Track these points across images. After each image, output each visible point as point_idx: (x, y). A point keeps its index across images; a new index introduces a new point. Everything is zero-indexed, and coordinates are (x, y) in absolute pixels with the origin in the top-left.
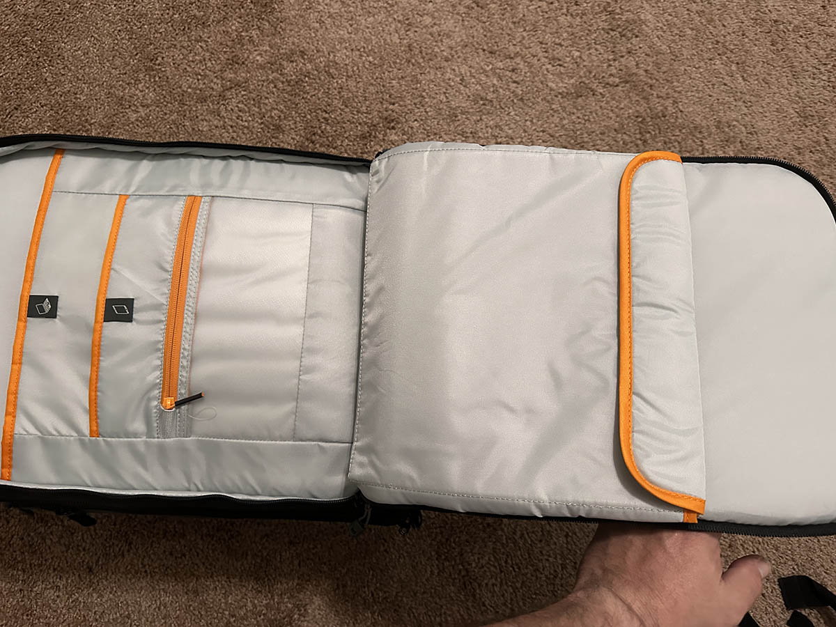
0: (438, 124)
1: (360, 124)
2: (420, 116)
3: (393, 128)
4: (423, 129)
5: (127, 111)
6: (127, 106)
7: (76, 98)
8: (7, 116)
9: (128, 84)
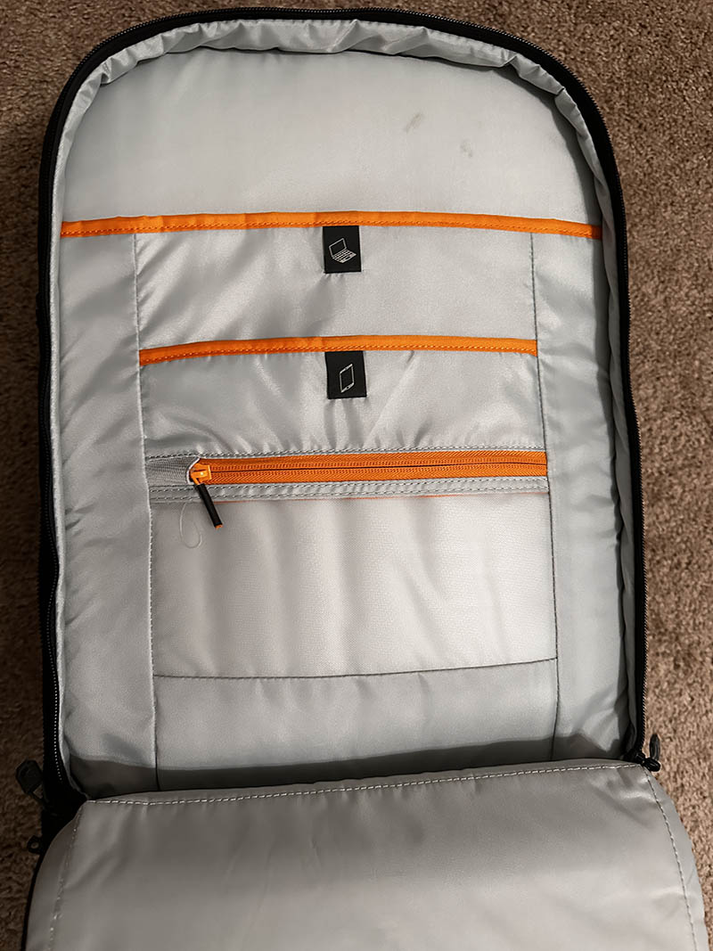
0: (690, 732)
1: (677, 616)
2: (699, 704)
3: (677, 667)
4: (680, 711)
5: (656, 279)
6: (662, 279)
7: (666, 206)
8: (628, 115)
9: (696, 275)
